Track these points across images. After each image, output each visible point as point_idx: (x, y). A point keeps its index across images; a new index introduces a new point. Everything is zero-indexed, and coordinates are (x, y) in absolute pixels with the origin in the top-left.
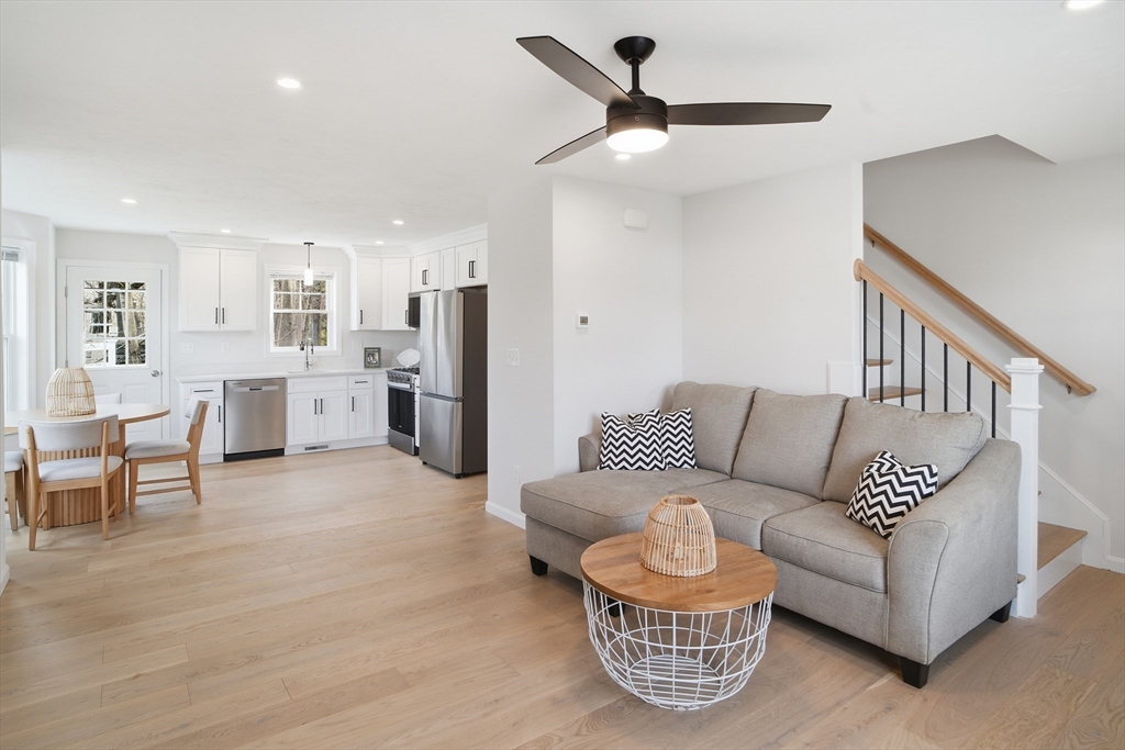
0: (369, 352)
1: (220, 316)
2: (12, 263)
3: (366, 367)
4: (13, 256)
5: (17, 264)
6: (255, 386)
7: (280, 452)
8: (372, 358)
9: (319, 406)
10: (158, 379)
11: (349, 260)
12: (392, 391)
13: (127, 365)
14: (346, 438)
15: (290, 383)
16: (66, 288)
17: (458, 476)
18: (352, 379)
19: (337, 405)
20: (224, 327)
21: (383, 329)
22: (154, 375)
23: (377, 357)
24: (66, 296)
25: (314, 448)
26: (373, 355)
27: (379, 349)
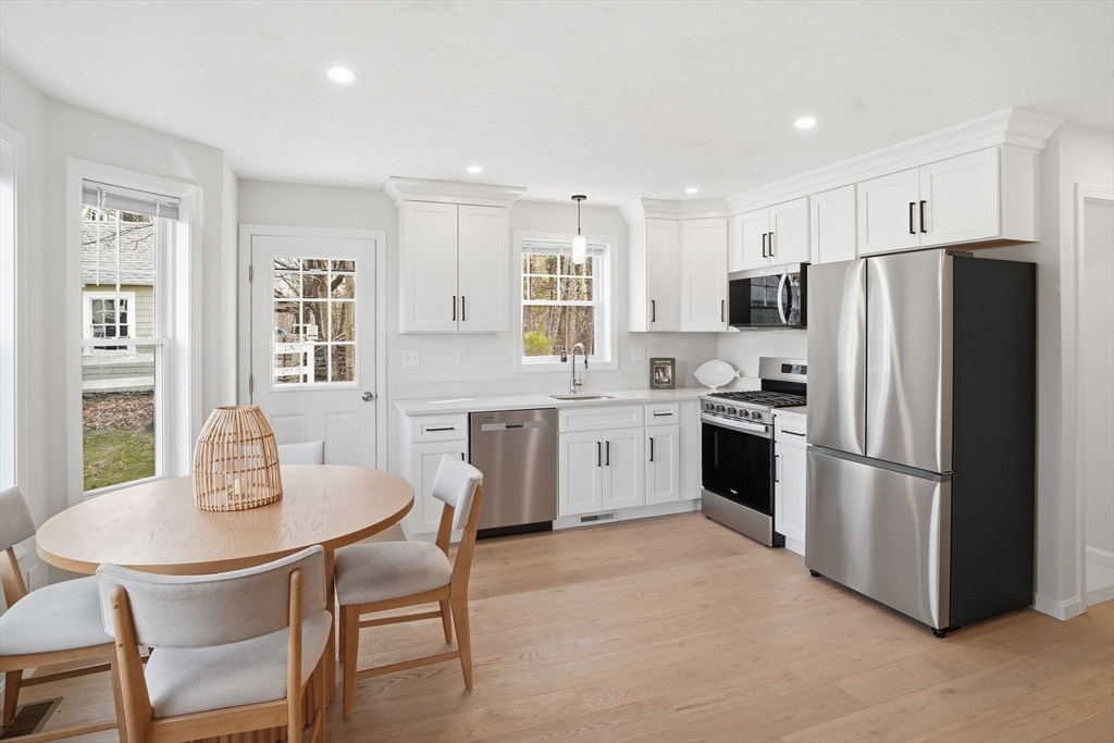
0: (657, 365)
1: (459, 308)
2: (170, 221)
3: (652, 387)
4: (173, 211)
5: (178, 223)
6: (515, 420)
7: (544, 527)
8: (663, 373)
9: (605, 454)
10: (371, 404)
11: (627, 227)
12: (709, 430)
13: (329, 384)
14: (641, 504)
15: (562, 415)
16: (251, 268)
17: (941, 634)
18: (650, 410)
19: (630, 452)
20: (465, 326)
21: (683, 329)
22: (366, 400)
23: (670, 373)
24: (251, 279)
25: (595, 518)
26: (664, 370)
27: (673, 360)
